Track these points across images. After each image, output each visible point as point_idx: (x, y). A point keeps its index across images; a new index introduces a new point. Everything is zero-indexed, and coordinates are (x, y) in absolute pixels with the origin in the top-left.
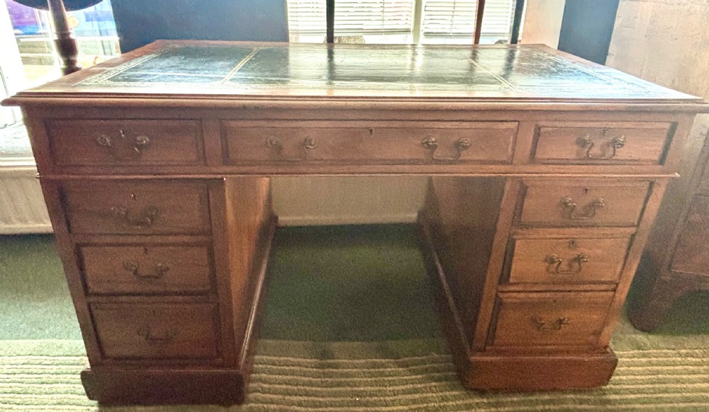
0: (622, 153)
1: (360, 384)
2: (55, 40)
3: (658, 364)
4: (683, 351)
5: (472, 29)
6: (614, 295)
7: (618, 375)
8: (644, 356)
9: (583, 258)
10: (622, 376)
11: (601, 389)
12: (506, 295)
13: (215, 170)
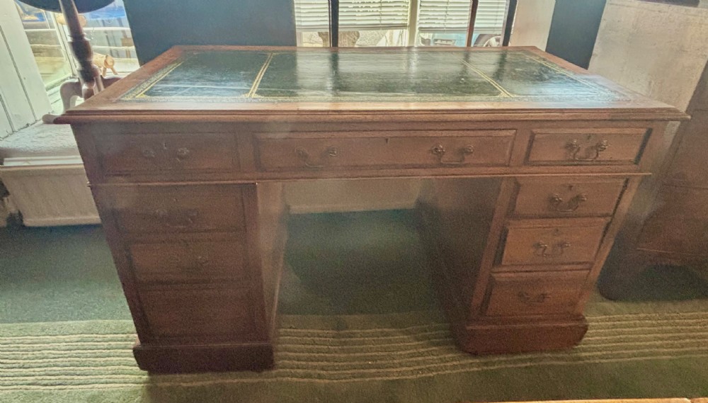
0: (604, 156)
1: (371, 350)
2: (69, 43)
3: (621, 326)
4: (642, 315)
5: (466, 24)
6: (589, 273)
7: (588, 337)
8: (610, 320)
9: (565, 243)
10: (591, 338)
11: (573, 349)
12: (498, 275)
13: (247, 175)
